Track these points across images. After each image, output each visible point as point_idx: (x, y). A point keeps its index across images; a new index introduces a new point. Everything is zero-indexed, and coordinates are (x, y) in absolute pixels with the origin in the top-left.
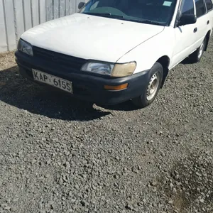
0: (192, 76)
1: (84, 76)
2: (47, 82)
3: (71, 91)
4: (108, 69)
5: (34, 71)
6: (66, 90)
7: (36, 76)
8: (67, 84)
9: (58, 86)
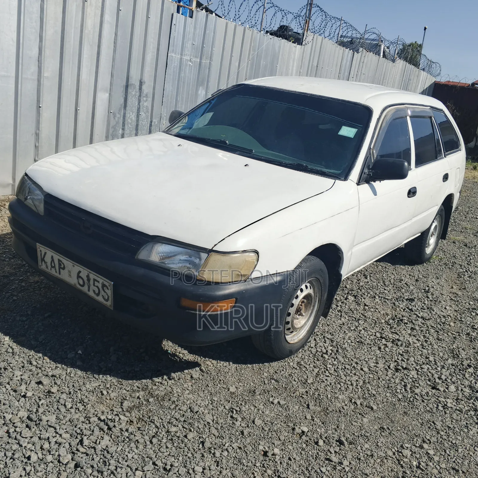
0: (407, 295)
1: (141, 271)
2: (64, 275)
3: (109, 303)
4: (197, 261)
5: (41, 249)
6: (100, 299)
7: (43, 260)
8: (104, 286)
9: (85, 289)
